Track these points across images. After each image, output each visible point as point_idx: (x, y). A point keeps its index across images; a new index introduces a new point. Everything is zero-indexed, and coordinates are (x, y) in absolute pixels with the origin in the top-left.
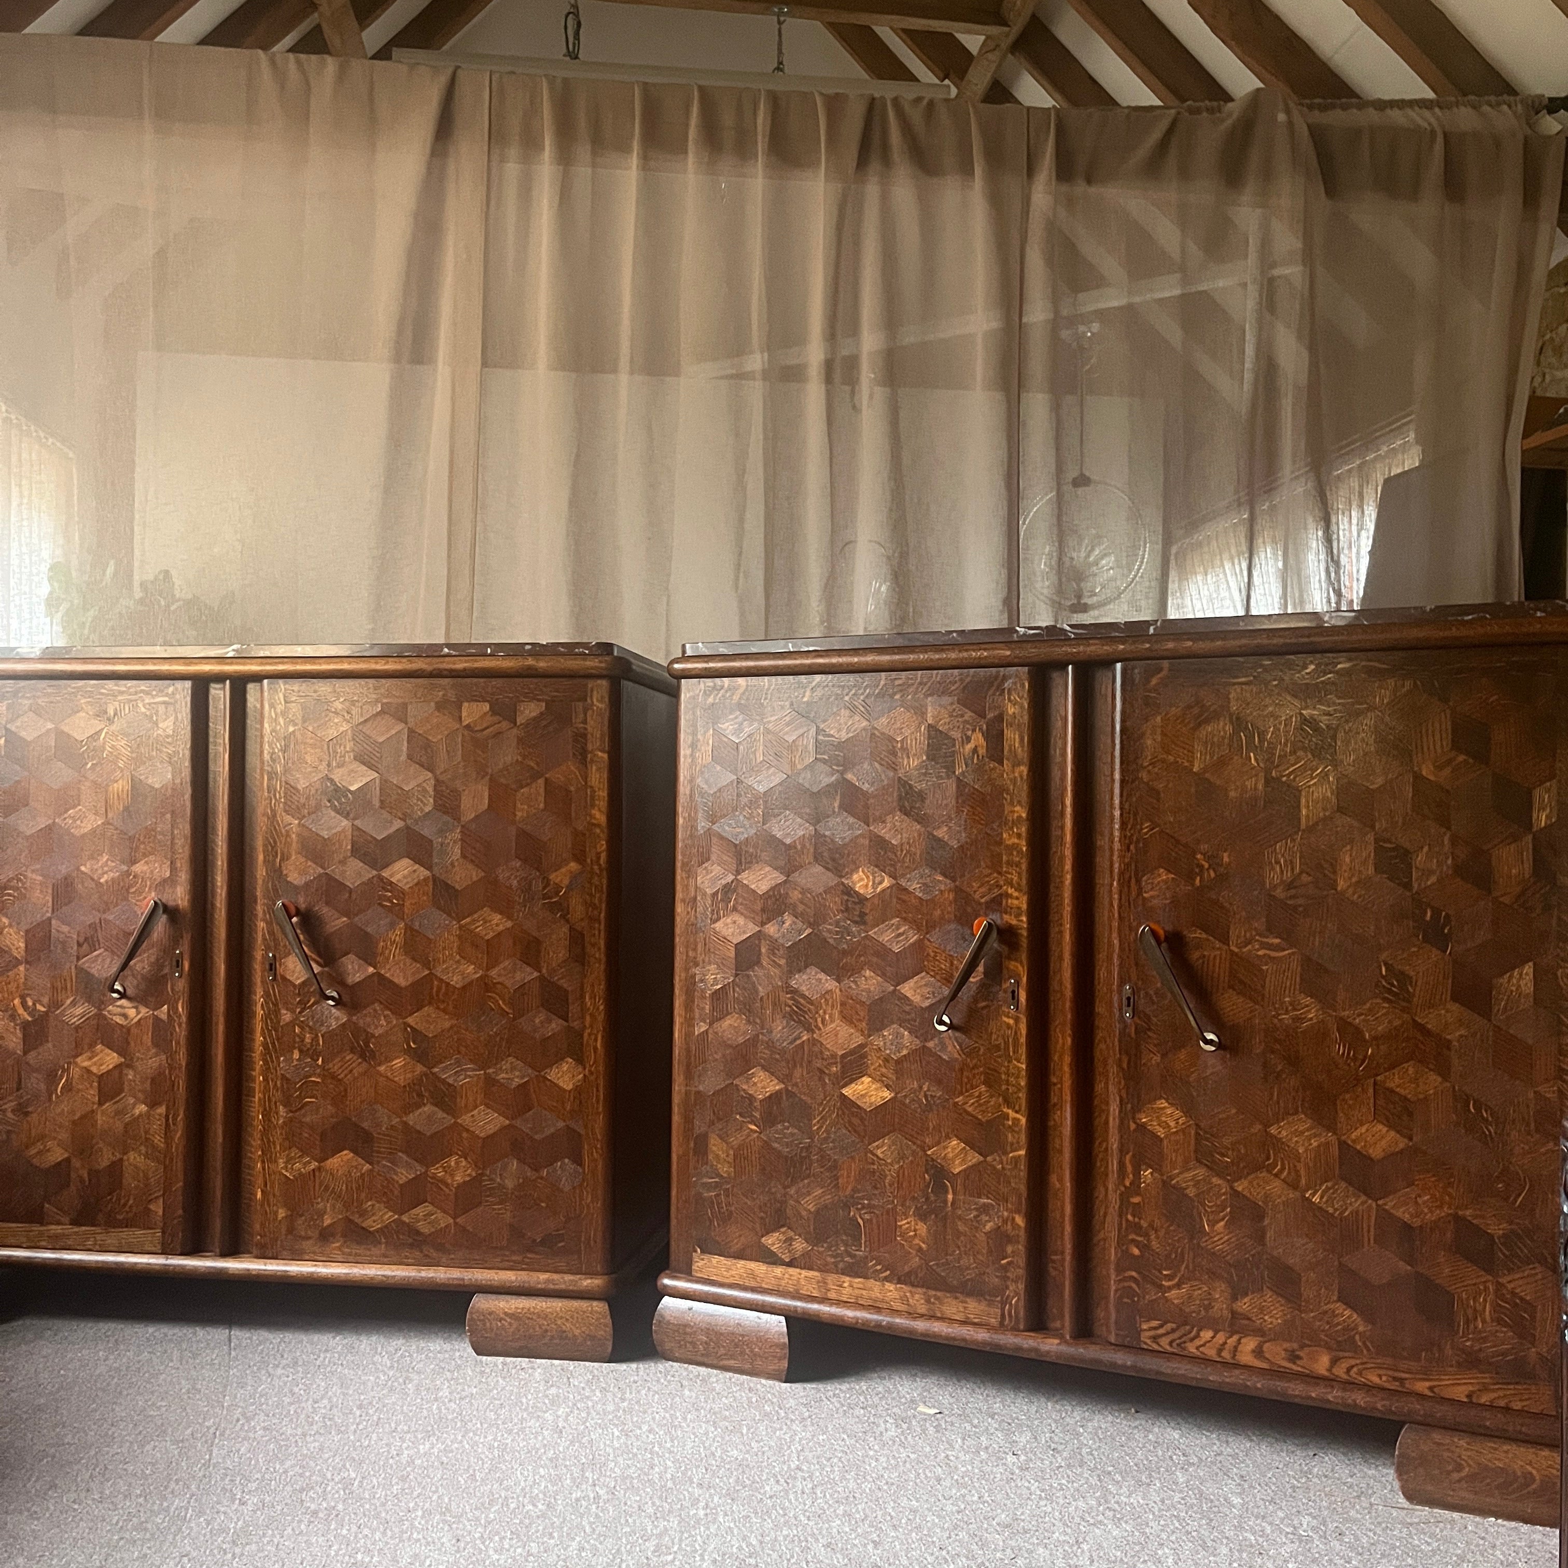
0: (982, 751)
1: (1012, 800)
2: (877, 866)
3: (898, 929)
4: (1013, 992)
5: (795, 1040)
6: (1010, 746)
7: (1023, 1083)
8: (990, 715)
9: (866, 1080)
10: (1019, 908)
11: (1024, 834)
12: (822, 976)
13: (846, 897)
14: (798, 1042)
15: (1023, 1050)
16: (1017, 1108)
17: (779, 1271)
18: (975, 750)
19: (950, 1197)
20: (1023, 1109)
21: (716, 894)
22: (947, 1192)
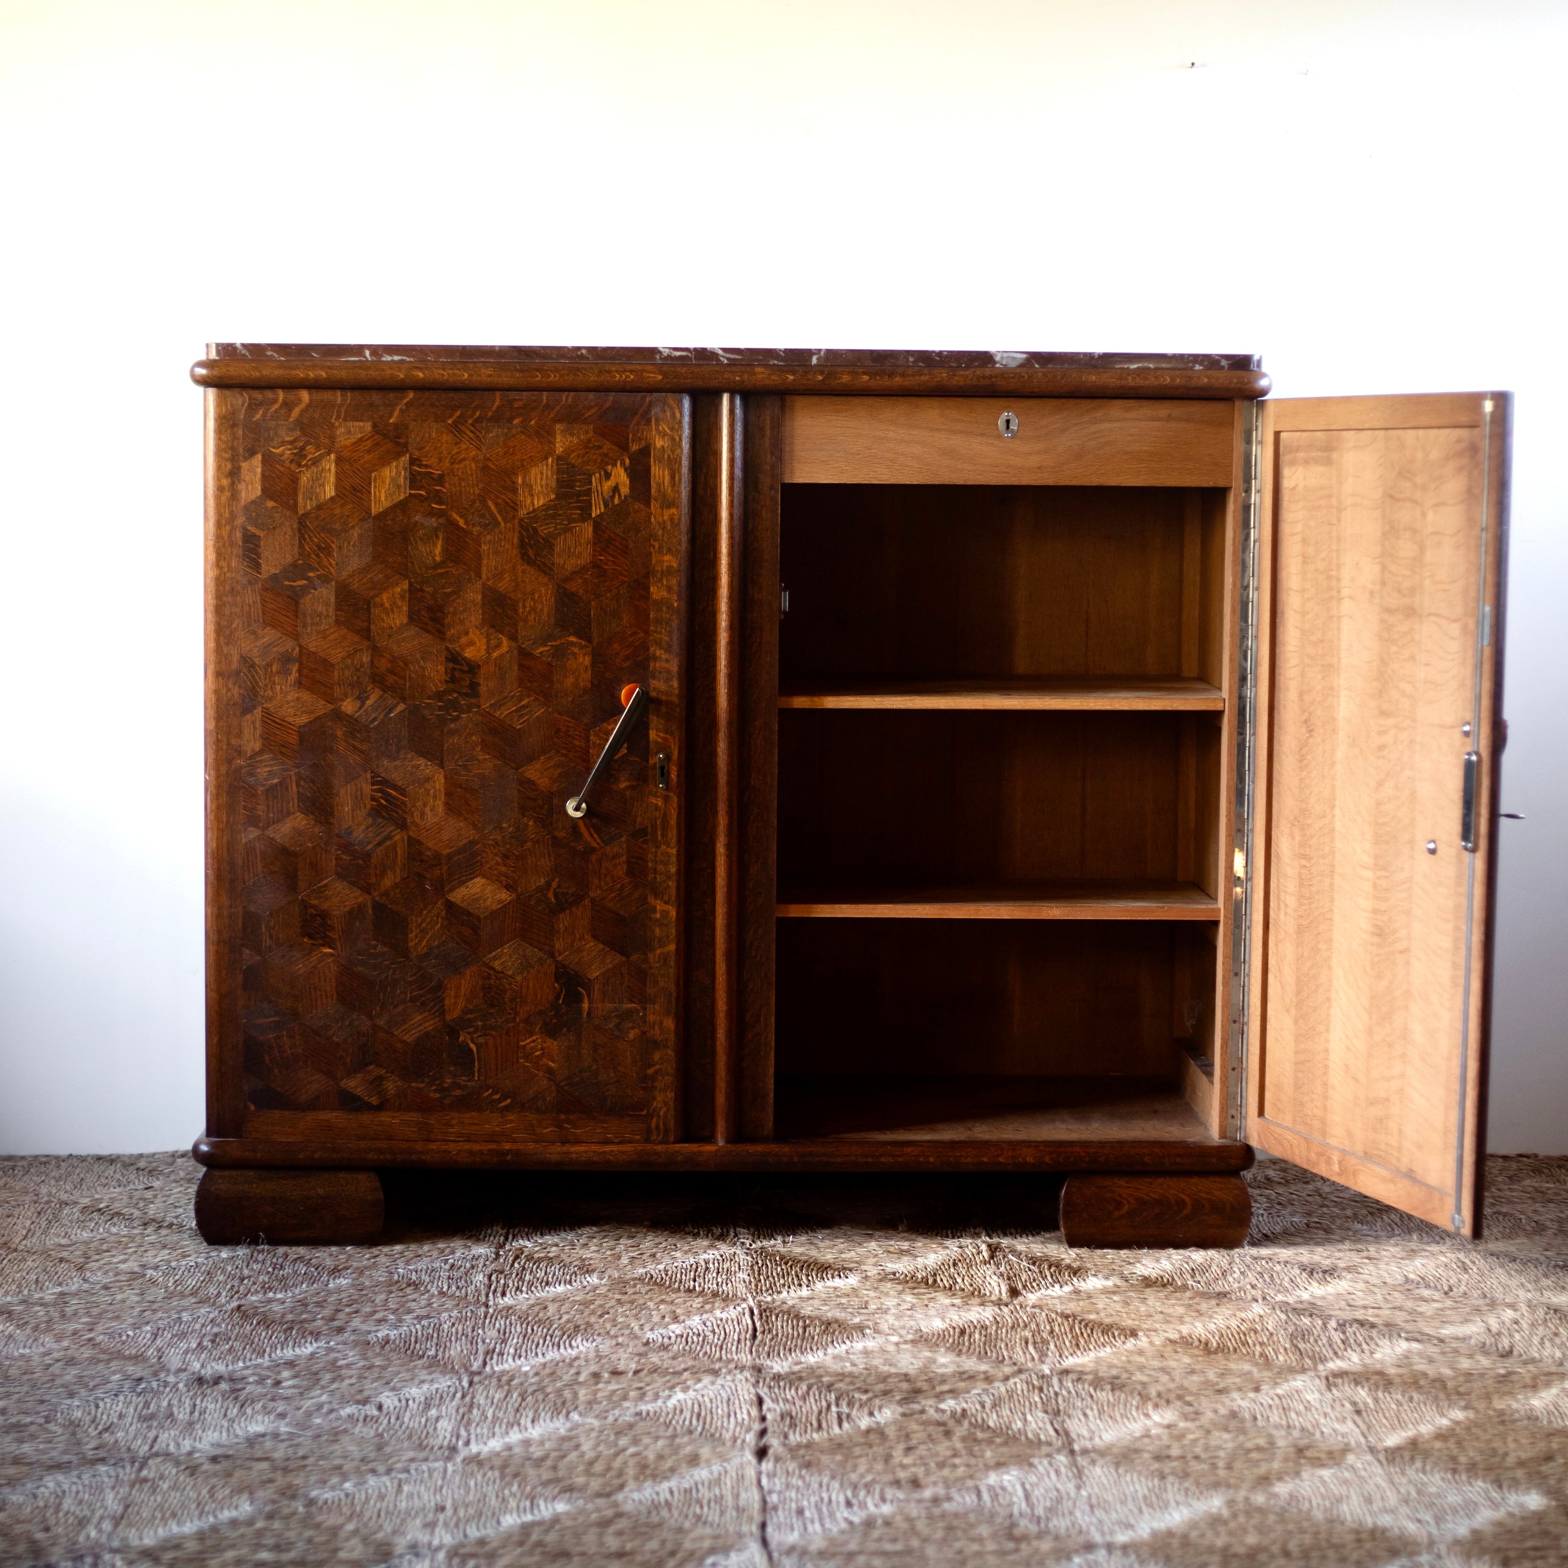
0: (625, 490)
1: (661, 547)
2: (493, 626)
3: (521, 700)
4: (662, 768)
5: (385, 839)
6: (658, 484)
7: (673, 870)
8: (635, 447)
9: (479, 881)
10: (669, 672)
11: (675, 588)
12: (422, 761)
13: (451, 665)
14: (388, 843)
15: (673, 834)
16: (666, 898)
17: (366, 1118)
18: (616, 489)
19: (586, 1005)
20: (673, 899)
21: (269, 665)
22: (581, 1001)
